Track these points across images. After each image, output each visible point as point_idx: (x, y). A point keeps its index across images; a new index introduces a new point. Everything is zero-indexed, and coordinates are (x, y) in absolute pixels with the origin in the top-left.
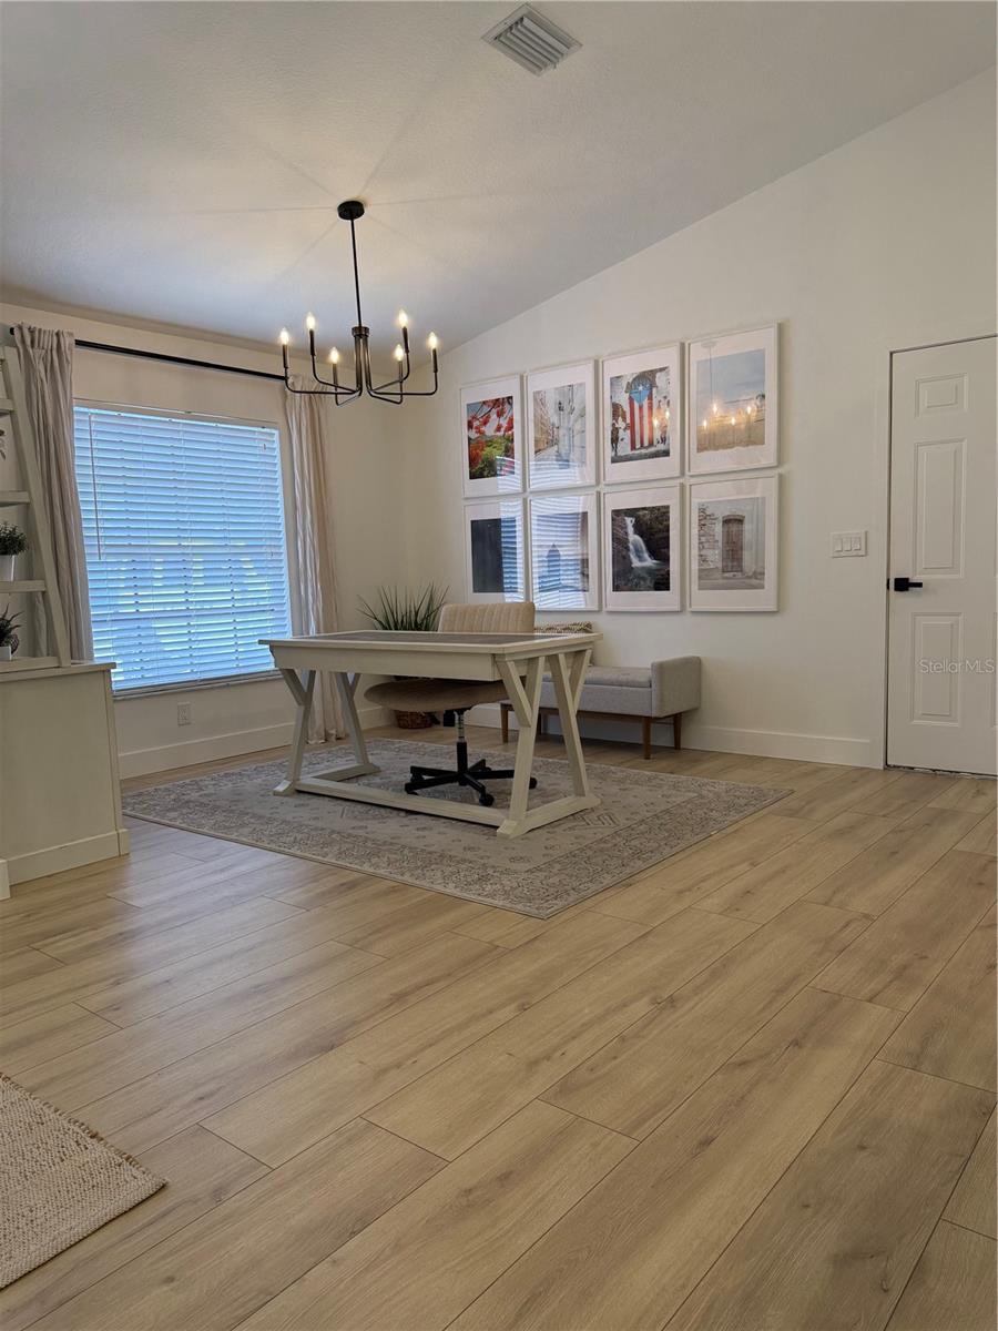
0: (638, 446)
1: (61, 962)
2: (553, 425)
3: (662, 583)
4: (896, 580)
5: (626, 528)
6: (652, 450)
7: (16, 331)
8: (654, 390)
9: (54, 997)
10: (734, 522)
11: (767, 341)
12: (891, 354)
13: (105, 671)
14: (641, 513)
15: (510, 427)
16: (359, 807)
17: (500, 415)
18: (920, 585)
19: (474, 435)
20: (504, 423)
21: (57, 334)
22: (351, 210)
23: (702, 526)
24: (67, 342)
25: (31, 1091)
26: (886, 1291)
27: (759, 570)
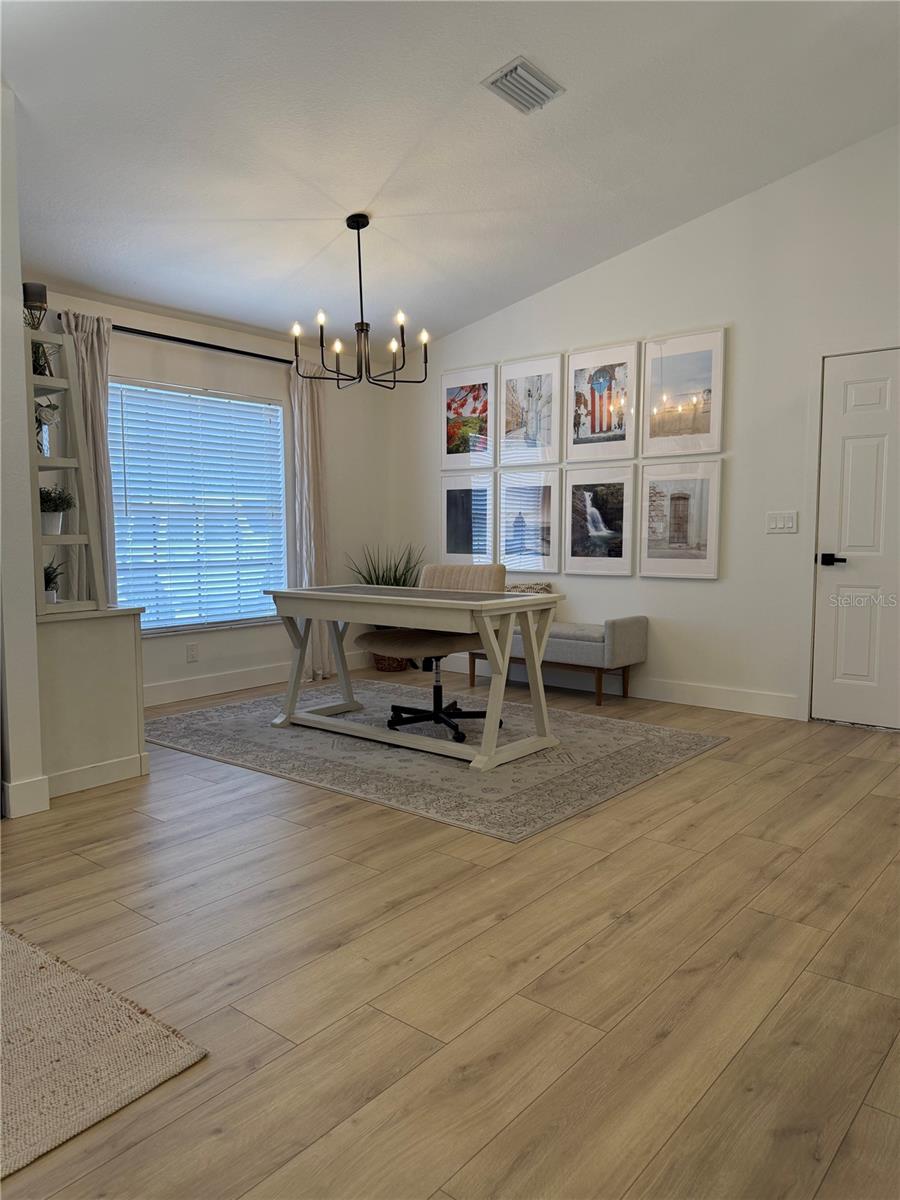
0: (597, 430)
1: (99, 866)
2: (523, 409)
3: (614, 550)
4: (823, 555)
5: (585, 501)
6: (610, 434)
7: (63, 317)
8: (614, 382)
9: (96, 895)
10: (680, 499)
11: (715, 343)
12: (824, 358)
13: (135, 615)
14: (599, 489)
15: (485, 409)
16: (348, 739)
17: (476, 399)
18: (844, 560)
19: (452, 415)
20: (479, 405)
21: (98, 320)
22: (358, 222)
23: (652, 501)
24: (106, 326)
25: (86, 973)
26: (818, 1160)
27: (702, 543)
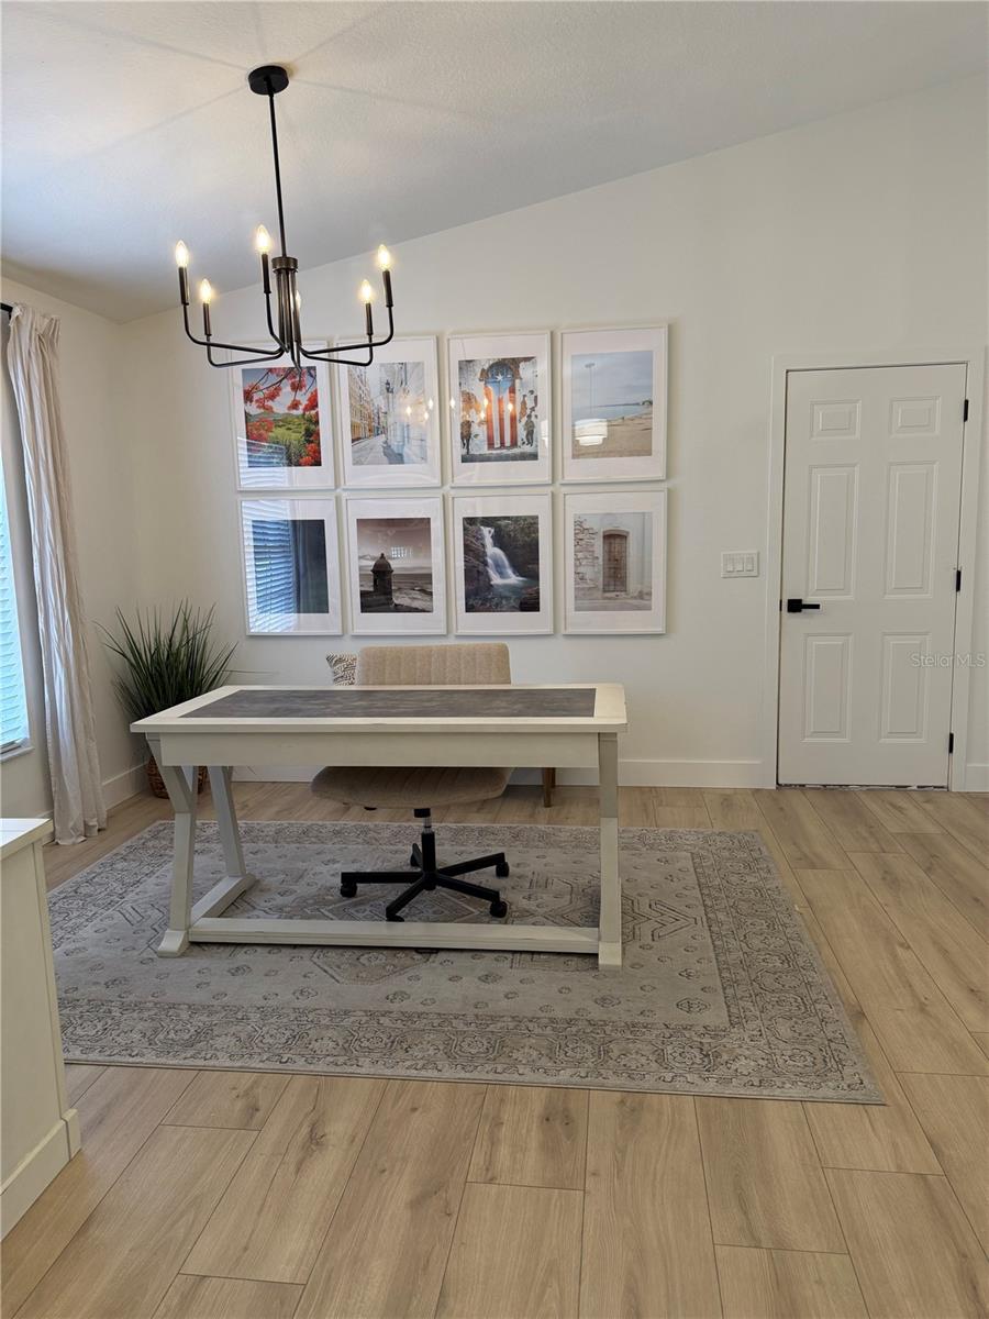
0: (497, 444)
2: (379, 409)
3: (530, 604)
4: (789, 601)
5: (483, 538)
6: (516, 451)
8: (517, 381)
10: (614, 538)
11: (657, 343)
12: (787, 372)
14: (503, 523)
15: (313, 403)
17: (296, 387)
18: (817, 607)
19: (254, 409)
20: (303, 399)
22: (269, 80)
23: (578, 541)
27: (645, 590)
